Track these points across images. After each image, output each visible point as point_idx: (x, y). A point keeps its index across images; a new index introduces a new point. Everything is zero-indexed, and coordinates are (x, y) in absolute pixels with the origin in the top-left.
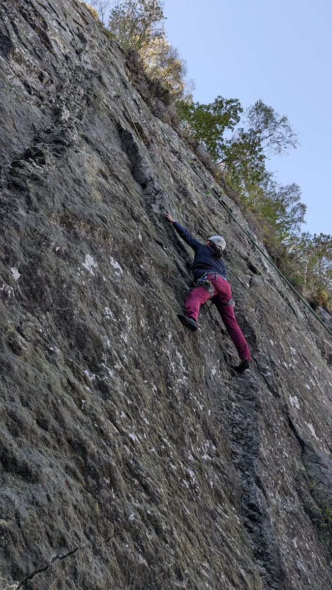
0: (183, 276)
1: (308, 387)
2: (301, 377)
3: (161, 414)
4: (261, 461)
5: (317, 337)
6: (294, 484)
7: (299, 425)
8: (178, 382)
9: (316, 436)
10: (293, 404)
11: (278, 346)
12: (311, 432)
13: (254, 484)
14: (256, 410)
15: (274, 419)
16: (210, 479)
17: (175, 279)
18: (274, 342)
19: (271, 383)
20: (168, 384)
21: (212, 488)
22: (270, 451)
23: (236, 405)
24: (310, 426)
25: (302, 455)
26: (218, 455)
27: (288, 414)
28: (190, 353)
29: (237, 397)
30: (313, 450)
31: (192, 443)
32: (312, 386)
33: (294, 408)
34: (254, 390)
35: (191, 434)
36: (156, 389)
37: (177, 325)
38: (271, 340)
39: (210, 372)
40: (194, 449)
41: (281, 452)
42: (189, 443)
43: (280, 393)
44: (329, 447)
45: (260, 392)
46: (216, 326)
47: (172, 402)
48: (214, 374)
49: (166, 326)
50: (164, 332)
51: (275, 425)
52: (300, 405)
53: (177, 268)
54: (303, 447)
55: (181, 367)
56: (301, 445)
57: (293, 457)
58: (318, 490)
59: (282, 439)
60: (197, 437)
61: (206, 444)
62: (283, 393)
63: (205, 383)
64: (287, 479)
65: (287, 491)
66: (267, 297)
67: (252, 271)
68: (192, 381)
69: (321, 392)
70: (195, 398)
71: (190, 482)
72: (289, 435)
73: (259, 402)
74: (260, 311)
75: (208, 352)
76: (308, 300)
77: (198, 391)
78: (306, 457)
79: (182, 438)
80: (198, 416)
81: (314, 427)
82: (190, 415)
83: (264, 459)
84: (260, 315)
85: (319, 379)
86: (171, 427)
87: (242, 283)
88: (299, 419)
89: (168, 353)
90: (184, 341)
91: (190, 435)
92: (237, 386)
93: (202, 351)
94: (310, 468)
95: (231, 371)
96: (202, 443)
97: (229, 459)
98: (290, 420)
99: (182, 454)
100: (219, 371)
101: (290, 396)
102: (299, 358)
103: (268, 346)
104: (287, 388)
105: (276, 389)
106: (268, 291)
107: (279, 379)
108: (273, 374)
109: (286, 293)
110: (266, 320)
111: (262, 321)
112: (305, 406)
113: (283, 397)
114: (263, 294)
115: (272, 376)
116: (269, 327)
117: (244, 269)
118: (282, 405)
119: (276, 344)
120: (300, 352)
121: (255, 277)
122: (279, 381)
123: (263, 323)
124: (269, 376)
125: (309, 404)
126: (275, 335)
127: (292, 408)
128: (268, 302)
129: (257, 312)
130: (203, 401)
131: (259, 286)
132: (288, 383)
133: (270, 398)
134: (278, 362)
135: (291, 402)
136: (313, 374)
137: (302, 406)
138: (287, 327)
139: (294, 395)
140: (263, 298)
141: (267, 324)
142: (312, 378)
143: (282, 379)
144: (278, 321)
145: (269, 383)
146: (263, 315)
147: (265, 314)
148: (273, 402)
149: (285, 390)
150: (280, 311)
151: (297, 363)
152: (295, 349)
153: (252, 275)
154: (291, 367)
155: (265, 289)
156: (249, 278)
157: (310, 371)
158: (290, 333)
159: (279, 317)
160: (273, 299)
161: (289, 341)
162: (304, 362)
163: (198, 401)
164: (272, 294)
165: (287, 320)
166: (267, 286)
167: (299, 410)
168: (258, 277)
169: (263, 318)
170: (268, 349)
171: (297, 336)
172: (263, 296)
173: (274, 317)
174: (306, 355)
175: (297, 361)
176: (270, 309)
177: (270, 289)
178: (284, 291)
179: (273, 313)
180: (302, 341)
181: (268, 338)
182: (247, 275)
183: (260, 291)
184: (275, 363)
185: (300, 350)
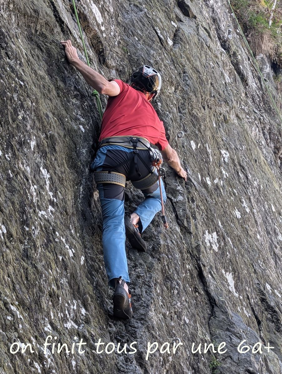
0: (63, 31)
1: (238, 214)
2: (230, 198)
3: (11, 268)
4: (149, 331)
5: (272, 122)
6: (191, 359)
7: (212, 275)
8: (40, 215)
9: (234, 291)
10: (208, 244)
11: (202, 151)
12: (228, 285)
13: (135, 362)
14: (152, 255)
15: (176, 269)
16: (71, 357)
17: (49, 36)
18: (197, 144)
19: (180, 212)
20: (25, 223)
21: (74, 369)
22: (164, 315)
24: (229, 277)
25: (210, 319)
26: (87, 322)
27: (198, 259)
28: (63, 170)
30: (226, 313)
31: (51, 307)
32: (244, 213)
33: (210, 250)
35: (52, 295)
36: (5, 231)
37: (46, 123)
38: (192, 142)
39: (91, 196)
40: (54, 316)
41: (179, 317)
42: (47, 307)
43: (192, 229)
44: (251, 305)
45: (162, 228)
47: (27, 249)
49: (29, 127)
50: (24, 136)
51: (176, 278)
52: (220, 245)
53: (55, 15)
54: (213, 307)
55: (47, 192)
56: (211, 305)
57: (195, 322)
58: (223, 368)
59: (183, 299)
60: (60, 298)
61: (72, 307)
62: (197, 228)
64: (182, 353)
65: (179, 370)
66: (198, 63)
67: (181, 10)
68: (61, 213)
69: (256, 221)
70: (64, 240)
71: (43, 365)
72: (196, 290)
73: (159, 244)
74: (183, 90)
76: (269, 57)
77: (68, 228)
78: (214, 321)
79: (38, 302)
80: (65, 267)
81: (234, 278)
82: (53, 266)
83: (153, 328)
84: (183, 98)
85: (258, 201)
86: (23, 287)
87: (160, 39)
88: (214, 266)
89: (27, 172)
90: (55, 150)
91: (50, 296)
94: (217, 337)
96: (66, 305)
97: (103, 327)
98: (200, 268)
99: (36, 325)
101: (207, 232)
102: (233, 167)
103: (185, 153)
104: (204, 220)
105: (187, 221)
106: (202, 50)
107: (194, 206)
108: (186, 198)
109: (236, 45)
110: (190, 108)
111: (183, 109)
112: (227, 247)
113: (196, 234)
114: (193, 57)
115: (184, 201)
116: (194, 120)
117: (169, 9)
118: (192, 246)
119: (199, 147)
120: (236, 157)
121: (185, 24)
122: (194, 209)
123: (184, 112)
124: (180, 202)
125: (233, 243)
126: (201, 132)
127: (206, 251)
128: (199, 72)
129: (178, 92)
130: (74, 243)
131: (189, 42)
132: (207, 212)
133: (175, 236)
134: (198, 178)
135: (206, 241)
136: (249, 193)
137: (222, 247)
138: (223, 115)
139: (213, 231)
140: (193, 65)
141: (190, 114)
142: (247, 200)
143: (199, 206)
144: (210, 106)
145: (178, 213)
146: (187, 98)
147: (190, 97)
148: (179, 243)
149: (201, 224)
150: (216, 88)
151: (228, 176)
152: (229, 153)
153: (181, 21)
154: (217, 184)
155: (198, 47)
156: (175, 27)
157: (245, 188)
158: (225, 126)
159: (213, 99)
160: (208, 65)
161: (221, 140)
162: (240, 173)
163: (67, 244)
164: (208, 56)
165: (225, 103)
166: (203, 40)
167: (217, 253)
168: (191, 22)
169: (185, 104)
170: (185, 158)
171: (236, 130)
172: (192, 63)
173: (205, 100)
174: (244, 162)
175: (227, 173)
176: (199, 86)
177: (206, 46)
178: (231, 39)
179: (204, 91)
180: (242, 139)
181: (188, 137)
182: (172, 22)
183: (188, 52)
184: (193, 180)
185: (236, 154)
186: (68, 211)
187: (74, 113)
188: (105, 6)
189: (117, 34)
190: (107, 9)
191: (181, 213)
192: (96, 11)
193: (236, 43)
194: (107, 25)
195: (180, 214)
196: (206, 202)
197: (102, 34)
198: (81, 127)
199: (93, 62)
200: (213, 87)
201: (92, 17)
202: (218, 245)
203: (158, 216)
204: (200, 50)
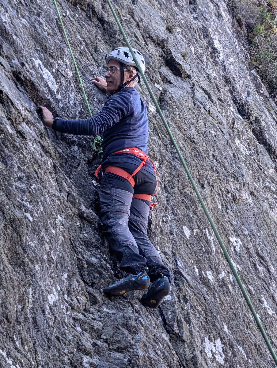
10: (210, 355)
18: (192, 230)
19: (169, 315)
23: (91, 361)
29: (94, 345)
32: (265, 315)
33: (213, 362)
34: (130, 332)
38: (185, 229)
39: (45, 299)
43: (186, 335)
45: (141, 336)
46: (69, 204)
48: (52, 303)
52: (226, 356)
62: (191, 334)
63: (31, 321)
66: (194, 132)
67: (171, 70)
73: (136, 355)
74: (170, 165)
75: (42, 261)
77: (12, 339)
84: (171, 174)
92: (98, 324)
93: (30, 260)
95: (90, 294)
100: (66, 296)
101: (207, 339)
102: (247, 259)
103: (175, 241)
104: (202, 324)
105: (179, 326)
106: (199, 116)
107: (187, 306)
108: (176, 298)
109: (258, 108)
110: (180, 186)
111: (172, 188)
112: (237, 358)
113: (191, 342)
114: (186, 125)
115: (173, 301)
116: (186, 201)
117: (151, 69)
118: (186, 357)
119: (195, 234)
120: (251, 245)
121: (175, 85)
122: (187, 310)
123: (172, 191)
124: (168, 302)
125: (247, 353)
126: (197, 216)
127: (207, 363)
128: (194, 142)
129: (164, 167)
130: (19, 358)
131: (180, 107)
132: (206, 314)
133: (161, 345)
134: (194, 272)
135: (206, 351)
136: (271, 290)
137: (229, 358)
138: (232, 194)
139: (216, 338)
140: (185, 135)
141: (181, 193)
142: (269, 299)
143: (194, 306)
144: (211, 183)
145: (166, 316)
146: (176, 174)
147: (180, 173)
148: (166, 353)
149: (198, 329)
150: (220, 161)
151: (240, 269)
152: (242, 240)
153: (170, 82)
154: (223, 279)
155: (194, 113)
156: (159, 90)
157: (266, 284)
158: (235, 207)
159: (215, 174)
160: (208, 133)
161: (230, 225)
162: (258, 266)
163: (9, 359)
164: (207, 123)
165: (233, 179)
166: (200, 104)
167: (223, 365)
168: (184, 83)
169: (174, 181)
170: (175, 247)
171: (251, 212)
172: (183, 131)
173: (203, 176)
174: (264, 251)
175: (239, 265)
176: (195, 159)
177: (205, 111)
178: (251, 102)
179: (202, 166)
180: (260, 222)
181: (179, 222)
182: (156, 84)
183: (179, 119)
184: (185, 274)
185: (251, 242)
186: (9, 317)
187: (18, 199)
188: (60, 71)
189: (77, 102)
190: (63, 73)
191: (170, 317)
192: (48, 76)
193: (258, 106)
194: (64, 92)
195: (168, 317)
196: (204, 302)
197: (58, 104)
198: (28, 215)
199: (44, 137)
200: (216, 159)
201: (42, 84)
202: (223, 356)
203: (136, 320)
204: (196, 115)
